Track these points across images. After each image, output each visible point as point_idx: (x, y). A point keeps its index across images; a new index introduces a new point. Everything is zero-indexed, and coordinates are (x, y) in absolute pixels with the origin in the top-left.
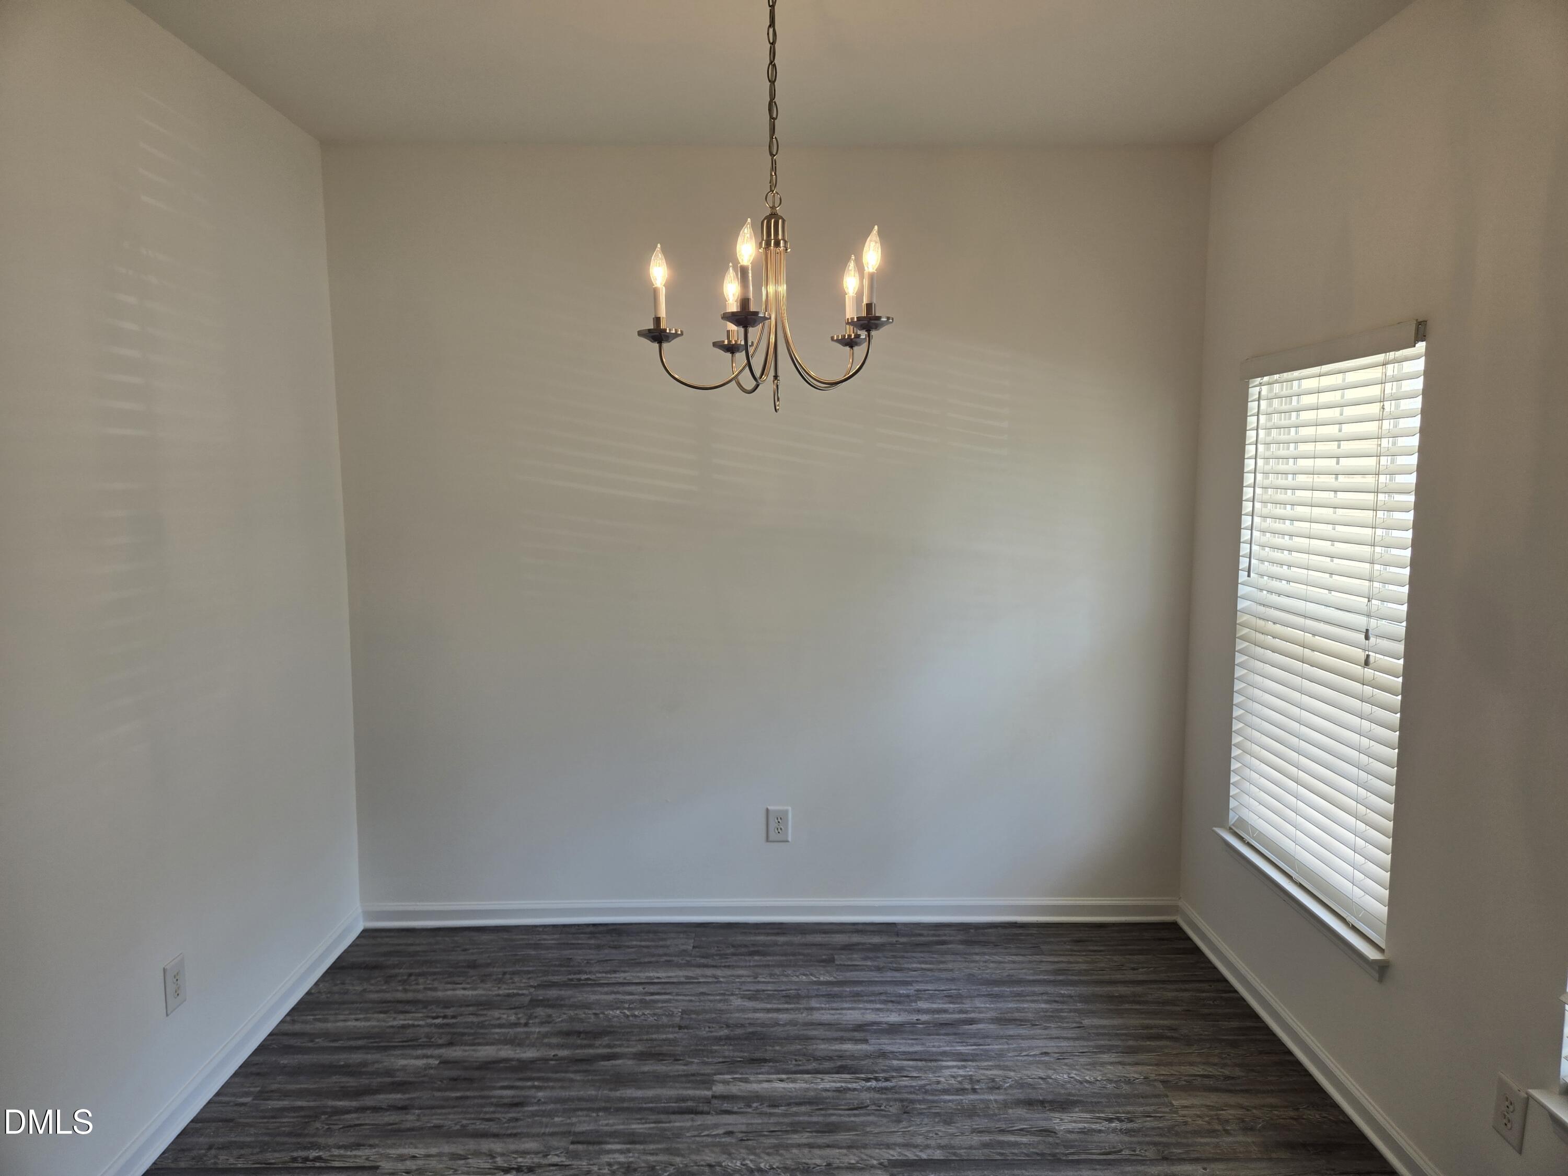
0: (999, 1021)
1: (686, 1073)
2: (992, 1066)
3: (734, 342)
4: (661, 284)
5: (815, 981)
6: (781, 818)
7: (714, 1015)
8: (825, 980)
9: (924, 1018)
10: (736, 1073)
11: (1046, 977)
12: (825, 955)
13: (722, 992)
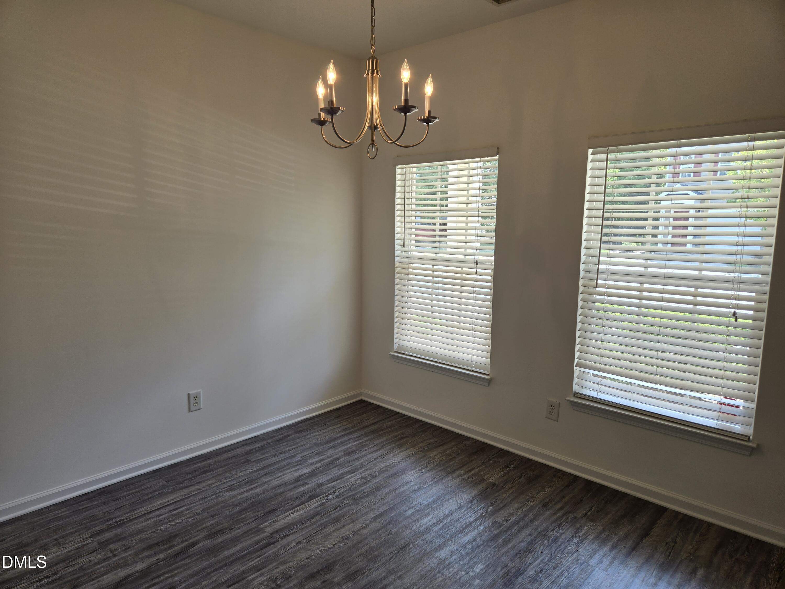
0: (346, 455)
1: (244, 532)
2: (364, 470)
3: (322, 119)
4: (333, 82)
5: (252, 472)
6: (197, 397)
7: (223, 504)
8: (256, 469)
9: (318, 465)
10: (268, 521)
11: (343, 433)
12: (243, 459)
13: (212, 494)
